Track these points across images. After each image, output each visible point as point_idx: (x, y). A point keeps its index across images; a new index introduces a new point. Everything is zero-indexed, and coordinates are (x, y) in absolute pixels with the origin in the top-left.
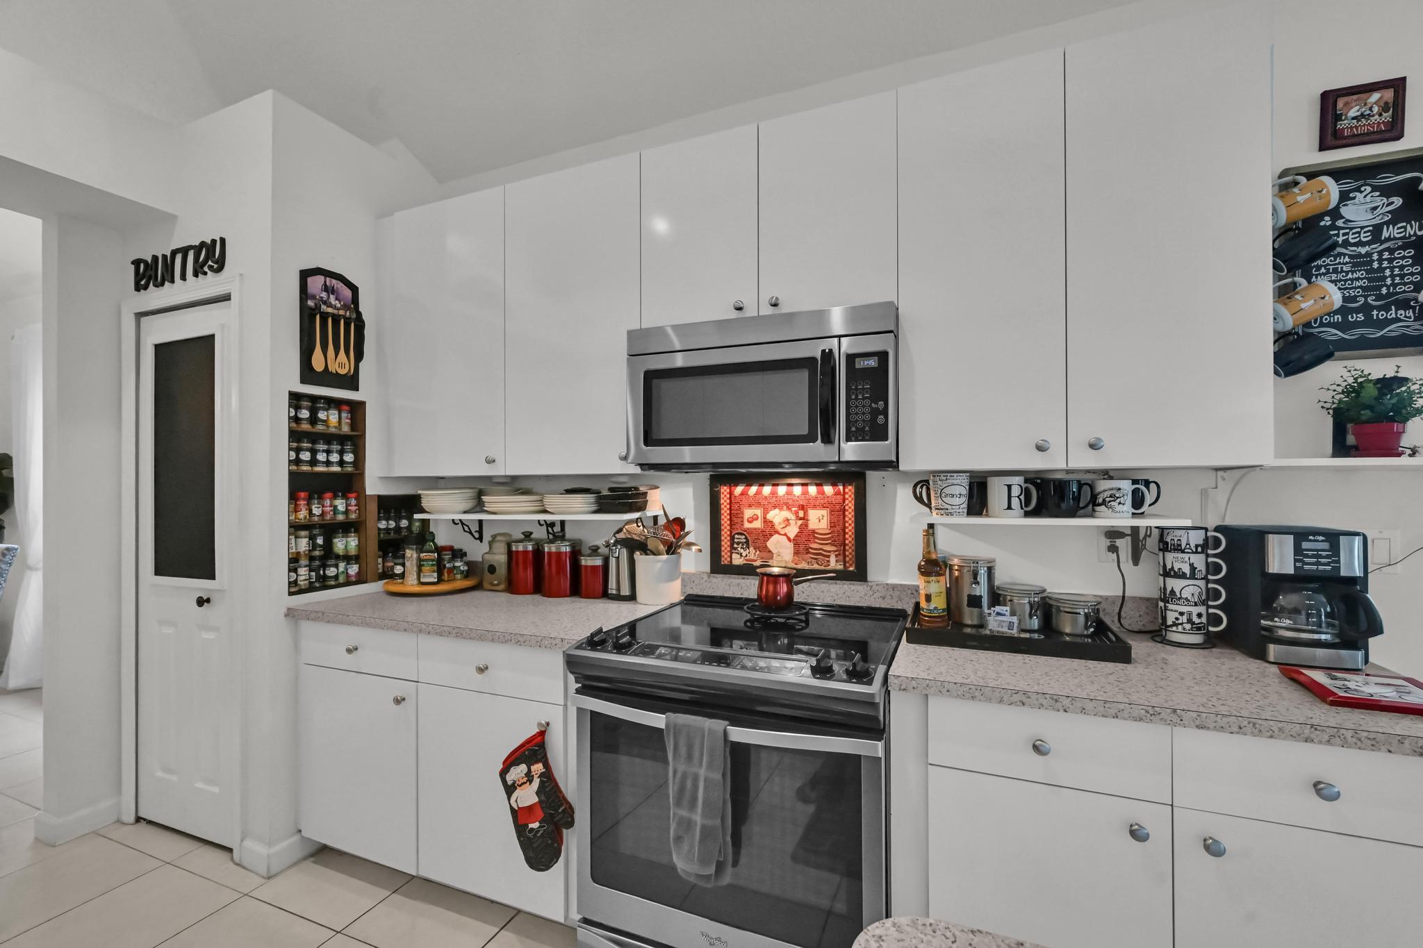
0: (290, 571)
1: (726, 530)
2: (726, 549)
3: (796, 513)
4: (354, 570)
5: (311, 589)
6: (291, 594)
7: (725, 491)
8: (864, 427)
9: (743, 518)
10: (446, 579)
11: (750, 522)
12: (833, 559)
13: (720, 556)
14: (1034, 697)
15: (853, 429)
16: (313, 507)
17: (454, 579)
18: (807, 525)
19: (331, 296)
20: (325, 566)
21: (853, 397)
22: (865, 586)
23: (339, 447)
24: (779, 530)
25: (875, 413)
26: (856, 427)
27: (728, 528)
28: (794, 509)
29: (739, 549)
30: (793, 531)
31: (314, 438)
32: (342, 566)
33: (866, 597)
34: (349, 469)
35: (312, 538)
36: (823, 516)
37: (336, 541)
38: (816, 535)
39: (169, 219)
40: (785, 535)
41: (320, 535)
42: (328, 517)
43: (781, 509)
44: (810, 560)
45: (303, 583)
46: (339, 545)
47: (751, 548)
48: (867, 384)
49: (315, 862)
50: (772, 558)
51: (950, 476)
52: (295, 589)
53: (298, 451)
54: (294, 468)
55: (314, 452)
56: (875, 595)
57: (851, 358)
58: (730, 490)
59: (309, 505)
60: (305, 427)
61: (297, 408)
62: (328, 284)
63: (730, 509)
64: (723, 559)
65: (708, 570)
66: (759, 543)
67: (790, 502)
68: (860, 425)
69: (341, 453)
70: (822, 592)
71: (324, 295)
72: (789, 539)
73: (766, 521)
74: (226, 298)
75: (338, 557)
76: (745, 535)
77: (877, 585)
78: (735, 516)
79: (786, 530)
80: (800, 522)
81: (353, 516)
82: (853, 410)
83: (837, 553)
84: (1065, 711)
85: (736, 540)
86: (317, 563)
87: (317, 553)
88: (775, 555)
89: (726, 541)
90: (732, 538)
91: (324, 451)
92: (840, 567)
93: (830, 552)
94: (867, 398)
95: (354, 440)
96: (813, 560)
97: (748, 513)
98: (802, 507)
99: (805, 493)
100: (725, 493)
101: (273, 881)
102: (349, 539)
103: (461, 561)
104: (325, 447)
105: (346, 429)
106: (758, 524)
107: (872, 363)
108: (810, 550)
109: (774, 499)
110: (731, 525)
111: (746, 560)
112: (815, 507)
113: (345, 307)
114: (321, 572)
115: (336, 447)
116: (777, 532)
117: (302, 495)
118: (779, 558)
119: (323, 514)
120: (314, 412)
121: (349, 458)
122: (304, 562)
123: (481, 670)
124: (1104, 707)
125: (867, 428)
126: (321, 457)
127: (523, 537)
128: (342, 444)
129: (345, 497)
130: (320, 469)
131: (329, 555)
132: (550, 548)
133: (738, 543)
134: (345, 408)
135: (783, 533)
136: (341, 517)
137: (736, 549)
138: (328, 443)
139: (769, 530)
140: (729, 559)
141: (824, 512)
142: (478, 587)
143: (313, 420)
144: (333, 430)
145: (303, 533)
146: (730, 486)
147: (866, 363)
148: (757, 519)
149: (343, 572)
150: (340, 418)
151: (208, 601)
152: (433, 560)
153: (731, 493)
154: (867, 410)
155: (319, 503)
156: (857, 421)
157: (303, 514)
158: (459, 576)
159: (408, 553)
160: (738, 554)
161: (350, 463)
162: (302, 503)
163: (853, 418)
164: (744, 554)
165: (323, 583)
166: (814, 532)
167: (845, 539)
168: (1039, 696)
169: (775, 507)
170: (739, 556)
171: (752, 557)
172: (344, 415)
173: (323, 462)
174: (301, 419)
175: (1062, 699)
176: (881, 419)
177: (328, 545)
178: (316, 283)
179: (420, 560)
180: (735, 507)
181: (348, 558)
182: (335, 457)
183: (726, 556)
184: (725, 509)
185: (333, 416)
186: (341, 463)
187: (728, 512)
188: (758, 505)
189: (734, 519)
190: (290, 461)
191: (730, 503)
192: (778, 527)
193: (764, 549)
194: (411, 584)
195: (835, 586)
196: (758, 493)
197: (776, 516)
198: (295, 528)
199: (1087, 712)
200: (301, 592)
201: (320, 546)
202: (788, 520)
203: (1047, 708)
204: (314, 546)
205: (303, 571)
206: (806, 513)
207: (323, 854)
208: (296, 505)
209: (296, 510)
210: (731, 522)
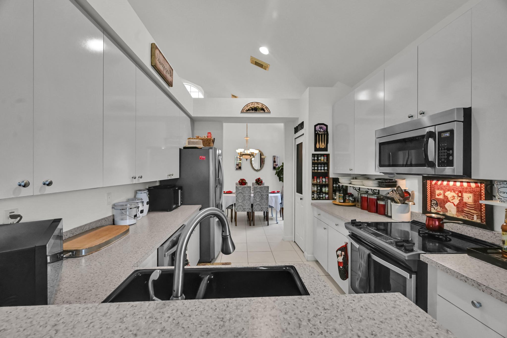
0: (312, 194)
1: (429, 198)
2: (429, 205)
3: (458, 194)
4: (327, 196)
5: (317, 199)
6: (312, 200)
7: (429, 182)
8: (444, 161)
9: (435, 193)
10: (347, 202)
11: (438, 196)
12: (475, 217)
13: (426, 208)
14: (470, 280)
15: (440, 162)
16: (318, 180)
17: (349, 202)
18: (462, 200)
19: (321, 129)
20: (320, 194)
21: (440, 149)
22: (491, 233)
23: (324, 166)
24: (450, 200)
25: (449, 155)
26: (441, 161)
27: (430, 197)
28: (456, 192)
29: (434, 206)
30: (456, 201)
31: (318, 164)
32: (324, 195)
33: (492, 238)
34: (326, 171)
35: (317, 187)
36: (470, 197)
37: (323, 188)
38: (467, 205)
39: (297, 119)
40: (453, 203)
41: (319, 187)
42: (321, 183)
43: (451, 192)
44: (464, 216)
45: (315, 198)
46: (324, 190)
47: (439, 207)
48: (445, 143)
49: (316, 263)
50: (447, 212)
51: (502, 183)
52: (313, 199)
53: (314, 167)
54: (313, 171)
55: (318, 167)
56: (497, 238)
57: (440, 133)
58: (431, 182)
59: (317, 179)
60: (316, 161)
61: (314, 157)
62: (320, 127)
63: (431, 190)
64: (428, 209)
65: (421, 212)
66: (442, 205)
67: (455, 189)
68: (443, 160)
69: (324, 167)
70: (469, 231)
71: (320, 129)
72: (454, 205)
73: (444, 196)
74: (303, 134)
75: (323, 193)
76: (436, 201)
77: (498, 233)
78: (433, 193)
79: (453, 201)
80: (459, 198)
81: (327, 183)
82: (440, 154)
83: (477, 214)
84: (483, 291)
85: (433, 202)
86: (318, 193)
87: (318, 191)
88: (448, 211)
89: (429, 202)
90: (431, 201)
91: (320, 167)
92: (479, 221)
93: (474, 213)
94: (445, 149)
95: (327, 164)
96: (466, 216)
97: (437, 192)
98: (460, 192)
99: (462, 186)
100: (429, 183)
101: (308, 262)
102: (326, 188)
103: (351, 198)
104: (320, 166)
105: (325, 161)
106: (441, 197)
107: (448, 134)
108: (464, 211)
109: (448, 187)
110: (431, 196)
111: (437, 211)
112: (466, 192)
113: (324, 131)
114: (319, 196)
115: (323, 166)
116: (449, 201)
117: (315, 177)
118: (450, 212)
119: (320, 182)
120: (318, 157)
121: (326, 168)
122: (316, 193)
123: (336, 225)
124: (501, 296)
125: (445, 162)
126: (319, 168)
127: (365, 192)
128: (324, 165)
129: (325, 178)
130: (319, 171)
131: (321, 192)
132: (370, 197)
133: (434, 204)
134: (325, 156)
135: (452, 202)
136: (324, 183)
137: (432, 206)
138: (321, 165)
139: (446, 200)
140: (430, 210)
141: (471, 195)
142: (355, 206)
143: (318, 160)
144: (322, 161)
145: (315, 186)
146: (431, 180)
147: (445, 135)
148: (441, 195)
149: (324, 196)
150: (324, 158)
151: (302, 199)
152: (342, 196)
153: (431, 183)
154: (446, 154)
155: (319, 179)
156: (442, 158)
157: (315, 182)
158: (350, 202)
159: (337, 193)
160: (433, 208)
161: (326, 169)
162: (315, 179)
163: (441, 157)
164: (436, 209)
165: (319, 198)
166: (466, 203)
167: (481, 209)
168: (472, 281)
169: (448, 191)
170: (434, 209)
171: (439, 210)
172: (325, 157)
173: (320, 170)
174: (315, 160)
175: (482, 285)
176: (451, 158)
177: (321, 190)
178: (318, 127)
179: (339, 196)
180: (433, 189)
181: (325, 193)
182: (323, 168)
183: (429, 208)
184: (429, 189)
185: (322, 158)
186: (324, 169)
187: (430, 191)
188: (442, 189)
189: (432, 193)
190: (312, 170)
191: (431, 187)
192: (450, 199)
193: (443, 207)
194: (337, 202)
195: (475, 229)
196: (441, 184)
197: (449, 194)
198: (313, 185)
199: (493, 295)
200: (315, 200)
201: (319, 189)
202: (454, 197)
203: (475, 287)
204: (318, 189)
205: (315, 195)
206: (462, 194)
207: (317, 262)
208: (314, 180)
209: (314, 181)
210: (431, 195)
